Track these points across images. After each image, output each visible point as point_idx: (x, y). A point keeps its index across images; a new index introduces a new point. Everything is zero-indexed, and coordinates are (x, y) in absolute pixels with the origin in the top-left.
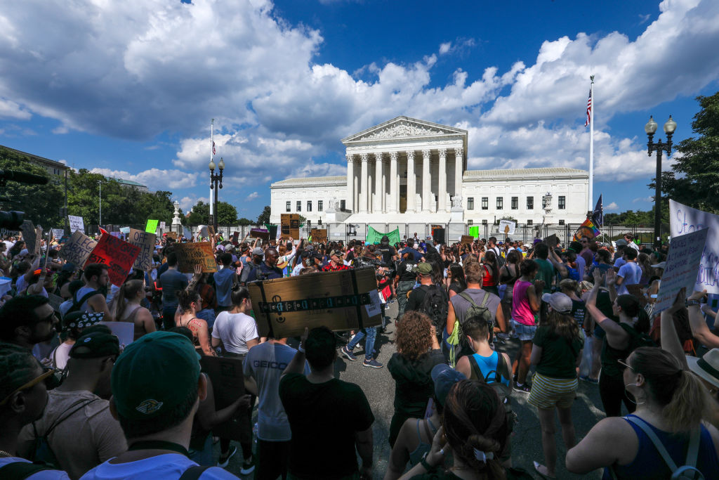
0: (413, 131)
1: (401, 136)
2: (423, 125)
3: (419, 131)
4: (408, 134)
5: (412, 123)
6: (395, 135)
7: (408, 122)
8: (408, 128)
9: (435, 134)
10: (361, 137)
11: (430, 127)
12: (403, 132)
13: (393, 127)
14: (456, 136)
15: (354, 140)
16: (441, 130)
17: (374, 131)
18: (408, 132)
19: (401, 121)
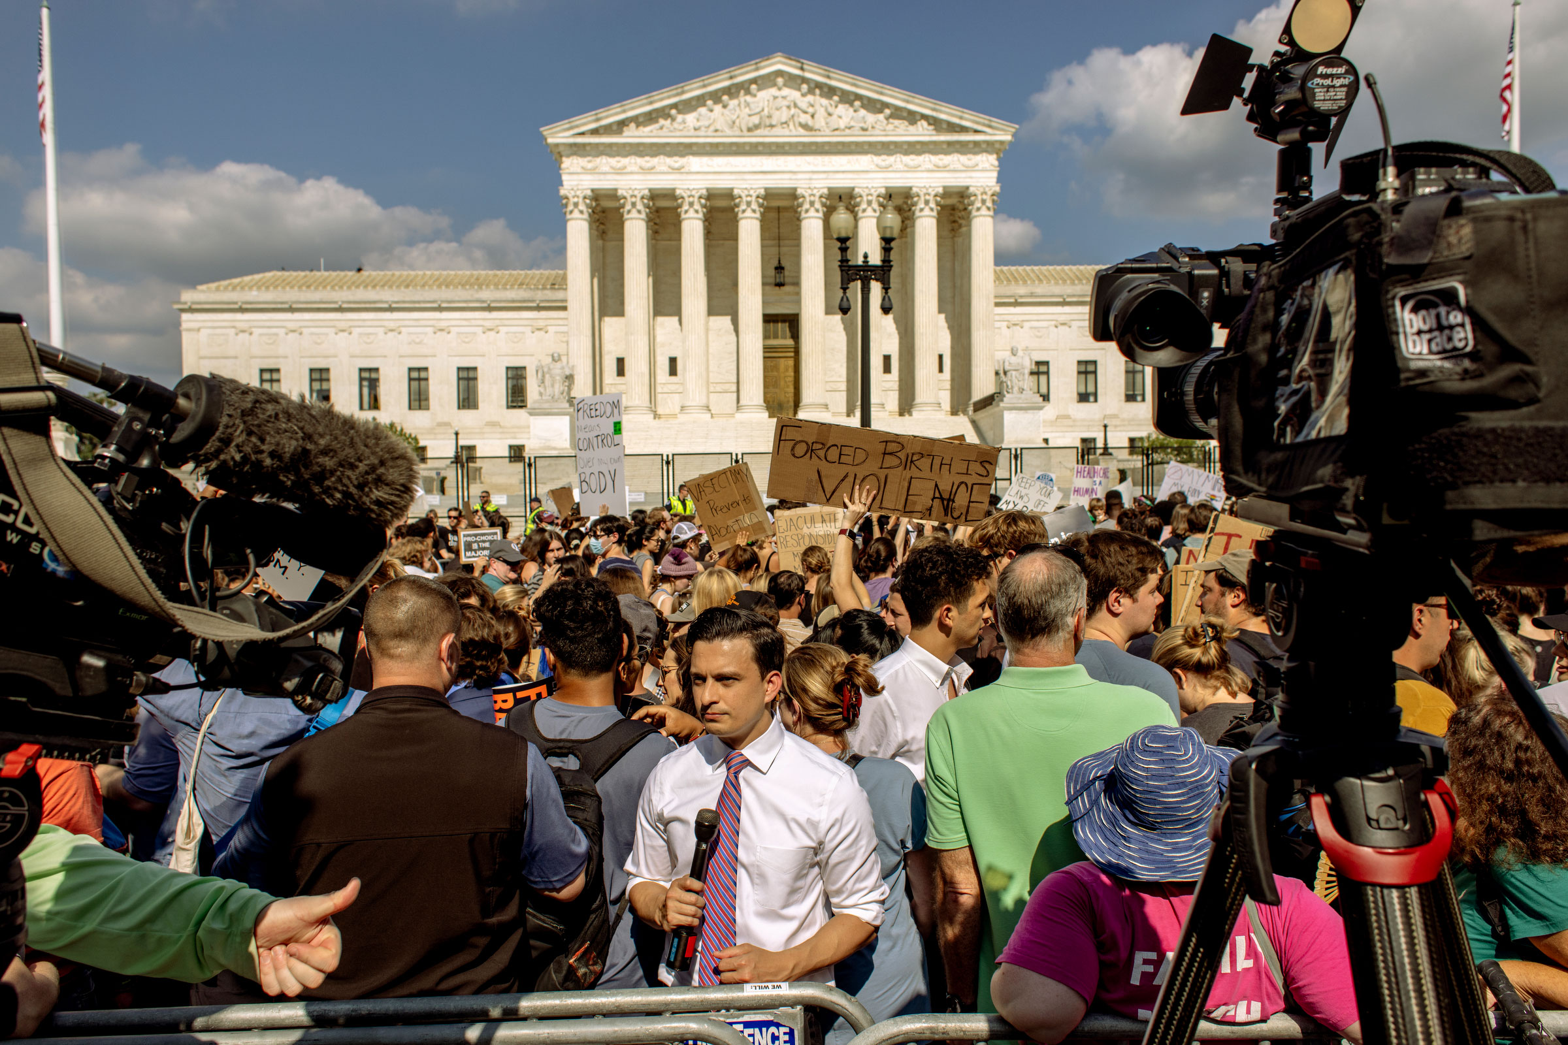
0: (821, 113)
1: (777, 131)
2: (859, 97)
3: (845, 115)
4: (805, 127)
5: (819, 85)
6: (757, 127)
7: (804, 80)
8: (803, 102)
9: (903, 132)
10: (623, 124)
11: (886, 105)
12: (784, 115)
13: (748, 92)
14: (976, 144)
15: (595, 132)
16: (924, 117)
17: (674, 106)
18: (804, 118)
19: (780, 73)
